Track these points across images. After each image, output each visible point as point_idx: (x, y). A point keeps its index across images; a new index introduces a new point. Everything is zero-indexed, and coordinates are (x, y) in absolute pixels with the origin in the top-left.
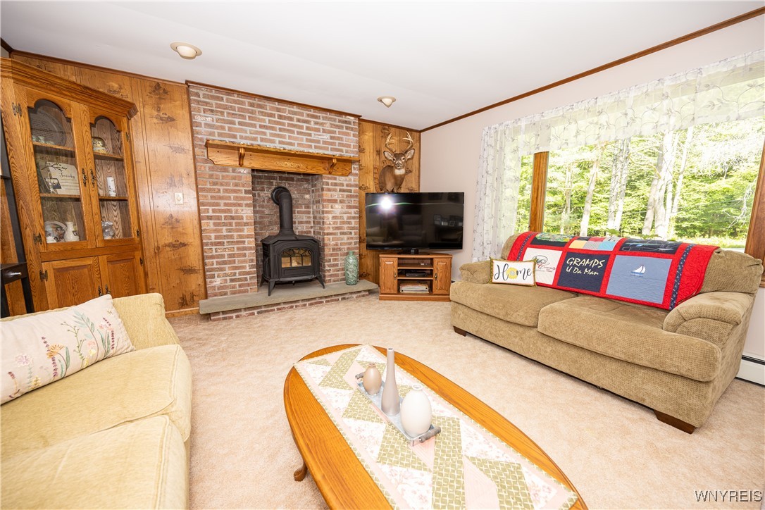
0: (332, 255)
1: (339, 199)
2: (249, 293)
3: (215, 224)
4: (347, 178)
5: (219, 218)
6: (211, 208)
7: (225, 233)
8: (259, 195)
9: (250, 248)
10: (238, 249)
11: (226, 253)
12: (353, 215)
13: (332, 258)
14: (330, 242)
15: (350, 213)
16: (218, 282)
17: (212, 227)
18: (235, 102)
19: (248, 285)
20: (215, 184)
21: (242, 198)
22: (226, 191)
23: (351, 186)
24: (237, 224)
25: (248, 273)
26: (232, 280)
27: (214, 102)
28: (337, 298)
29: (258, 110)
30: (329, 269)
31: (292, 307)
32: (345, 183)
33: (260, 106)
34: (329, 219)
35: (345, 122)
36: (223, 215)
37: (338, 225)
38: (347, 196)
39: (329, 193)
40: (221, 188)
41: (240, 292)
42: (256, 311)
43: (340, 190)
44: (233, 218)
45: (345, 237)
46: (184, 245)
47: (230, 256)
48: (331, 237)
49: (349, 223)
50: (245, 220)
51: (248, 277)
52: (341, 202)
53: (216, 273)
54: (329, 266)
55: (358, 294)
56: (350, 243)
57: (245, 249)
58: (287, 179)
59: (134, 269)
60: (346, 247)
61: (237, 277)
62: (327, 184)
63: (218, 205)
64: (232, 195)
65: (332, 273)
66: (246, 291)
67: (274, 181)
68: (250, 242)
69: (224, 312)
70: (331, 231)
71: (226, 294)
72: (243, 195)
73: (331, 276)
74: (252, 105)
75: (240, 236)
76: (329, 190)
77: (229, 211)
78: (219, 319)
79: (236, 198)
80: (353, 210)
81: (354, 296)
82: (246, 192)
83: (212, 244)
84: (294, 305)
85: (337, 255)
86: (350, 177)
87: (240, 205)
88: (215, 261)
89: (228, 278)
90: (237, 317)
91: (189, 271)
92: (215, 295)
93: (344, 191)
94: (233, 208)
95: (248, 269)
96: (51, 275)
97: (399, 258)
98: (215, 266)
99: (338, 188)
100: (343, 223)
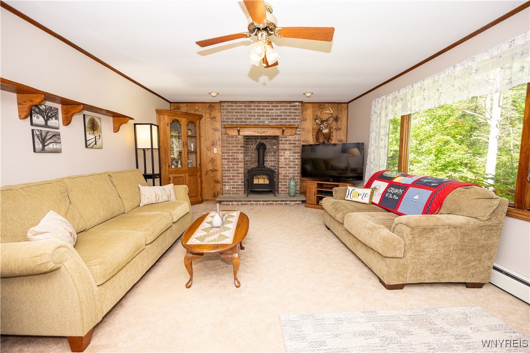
0: (283, 179)
1: (288, 148)
2: (240, 195)
3: (227, 162)
4: (294, 137)
5: (229, 159)
6: (226, 155)
7: (231, 166)
8: (250, 147)
9: (241, 173)
10: (236, 173)
11: (231, 175)
12: (297, 157)
13: (283, 181)
14: (282, 172)
15: (295, 156)
16: (227, 188)
17: (226, 163)
18: (238, 106)
19: (240, 191)
20: (228, 144)
21: (239, 150)
22: (232, 147)
23: (296, 141)
24: (236, 162)
25: (240, 185)
26: (233, 188)
27: (229, 108)
28: (282, 203)
29: (248, 108)
30: (281, 187)
31: (257, 204)
32: (292, 139)
33: (249, 106)
34: (282, 159)
35: (293, 106)
36: (231, 157)
37: (287, 163)
38: (293, 147)
39: (283, 145)
40: (231, 145)
41: (236, 194)
42: (240, 203)
43: (289, 144)
44: (235, 159)
45: (292, 169)
46: (216, 170)
47: (233, 176)
48: (283, 169)
49: (294, 162)
50: (240, 160)
51: (240, 187)
52: (289, 150)
53: (227, 184)
54: (281, 185)
55: (295, 203)
56: (294, 173)
57: (239, 173)
58: (265, 139)
59: (197, 179)
60: (292, 175)
61: (235, 186)
62: (282, 140)
63: (229, 153)
64: (235, 148)
65: (283, 189)
66: (239, 194)
67: (258, 140)
68: (242, 170)
69: (226, 201)
70: (283, 166)
71: (230, 194)
72: (240, 148)
73: (282, 191)
74: (245, 106)
75: (237, 167)
76: (283, 144)
77: (234, 156)
78: (224, 204)
79: (236, 150)
80: (296, 155)
81: (293, 203)
82: (241, 147)
83: (226, 170)
84: (258, 203)
85: (286, 179)
86: (295, 136)
87: (238, 153)
88: (226, 178)
89: (231, 187)
90: (232, 204)
91: (217, 182)
92: (226, 194)
93: (291, 144)
94: (235, 154)
95: (240, 183)
96: (172, 179)
97: (318, 183)
98: (226, 181)
99: (288, 142)
100: (291, 161)
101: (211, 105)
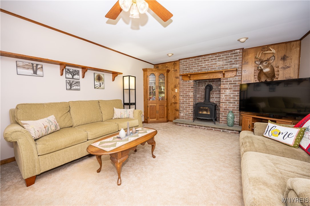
0: (223, 112)
1: (228, 88)
2: (190, 120)
3: (183, 98)
4: (234, 78)
5: (184, 96)
6: (182, 93)
7: (185, 100)
8: (201, 88)
9: (191, 106)
10: (188, 105)
11: (185, 106)
12: (237, 94)
13: (223, 113)
14: (223, 106)
15: (235, 94)
16: (182, 114)
17: (182, 98)
18: (191, 61)
19: (190, 117)
20: (183, 86)
21: (190, 90)
22: (186, 88)
23: (236, 81)
24: (188, 98)
25: (190, 113)
26: (186, 115)
27: (185, 63)
28: (220, 130)
29: (197, 61)
30: (222, 118)
31: (200, 128)
32: (232, 80)
33: (198, 59)
34: (223, 96)
35: (235, 53)
36: (185, 95)
37: (228, 99)
38: (234, 86)
39: (224, 85)
40: (185, 87)
41: (188, 119)
42: (188, 126)
43: (230, 84)
44: (187, 96)
45: (232, 104)
46: (176, 103)
47: (186, 107)
48: (223, 104)
49: (234, 98)
50: (191, 97)
51: (190, 115)
52: (230, 89)
53: (182, 112)
54: (222, 116)
55: (232, 131)
56: (234, 108)
57: (190, 105)
58: (212, 81)
59: (164, 108)
60: (231, 109)
61: (187, 114)
62: (223, 82)
63: (184, 92)
64: (188, 89)
65: (223, 119)
66: (189, 119)
67: (207, 83)
68: (192, 104)
69: (179, 123)
70: (224, 101)
71: (184, 119)
72: (191, 89)
73: (222, 120)
74: (195, 60)
75: (189, 102)
76: (224, 84)
77: (187, 94)
78: (178, 125)
79: (189, 90)
80: (236, 92)
81: (230, 132)
82: (192, 88)
83: (181, 103)
85: (227, 112)
86: (236, 77)
87: (189, 92)
88: (182, 108)
89: (185, 114)
90: (183, 126)
91: (177, 110)
92: (181, 118)
93: (232, 84)
94: (188, 93)
95: (190, 112)
96: (149, 106)
97: (253, 117)
98: (182, 110)
99: (228, 83)
100: (231, 98)
101: (175, 63)
